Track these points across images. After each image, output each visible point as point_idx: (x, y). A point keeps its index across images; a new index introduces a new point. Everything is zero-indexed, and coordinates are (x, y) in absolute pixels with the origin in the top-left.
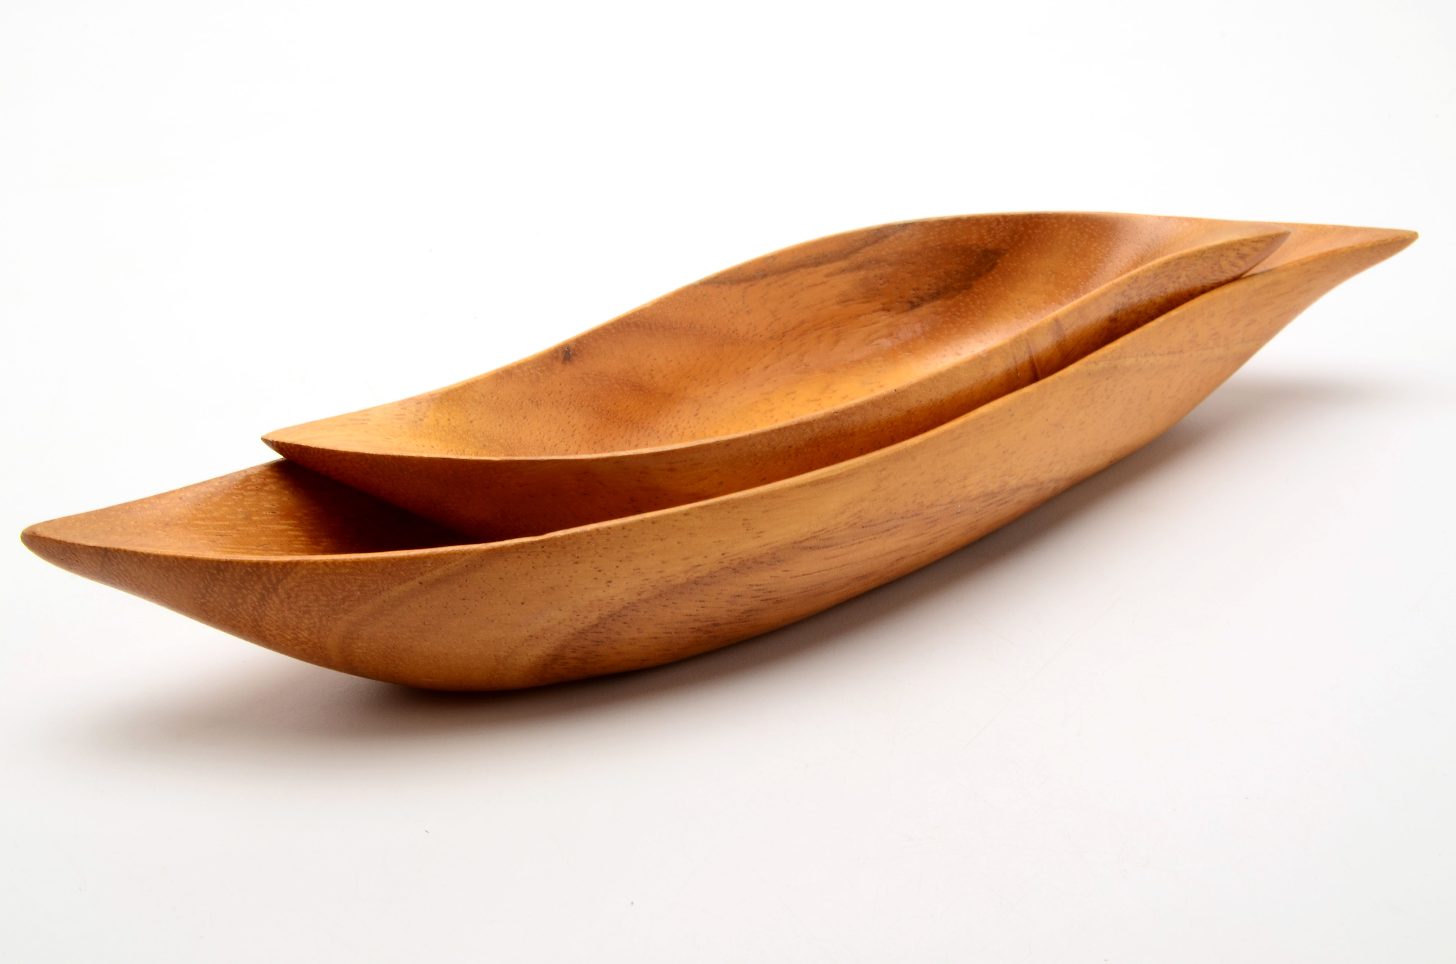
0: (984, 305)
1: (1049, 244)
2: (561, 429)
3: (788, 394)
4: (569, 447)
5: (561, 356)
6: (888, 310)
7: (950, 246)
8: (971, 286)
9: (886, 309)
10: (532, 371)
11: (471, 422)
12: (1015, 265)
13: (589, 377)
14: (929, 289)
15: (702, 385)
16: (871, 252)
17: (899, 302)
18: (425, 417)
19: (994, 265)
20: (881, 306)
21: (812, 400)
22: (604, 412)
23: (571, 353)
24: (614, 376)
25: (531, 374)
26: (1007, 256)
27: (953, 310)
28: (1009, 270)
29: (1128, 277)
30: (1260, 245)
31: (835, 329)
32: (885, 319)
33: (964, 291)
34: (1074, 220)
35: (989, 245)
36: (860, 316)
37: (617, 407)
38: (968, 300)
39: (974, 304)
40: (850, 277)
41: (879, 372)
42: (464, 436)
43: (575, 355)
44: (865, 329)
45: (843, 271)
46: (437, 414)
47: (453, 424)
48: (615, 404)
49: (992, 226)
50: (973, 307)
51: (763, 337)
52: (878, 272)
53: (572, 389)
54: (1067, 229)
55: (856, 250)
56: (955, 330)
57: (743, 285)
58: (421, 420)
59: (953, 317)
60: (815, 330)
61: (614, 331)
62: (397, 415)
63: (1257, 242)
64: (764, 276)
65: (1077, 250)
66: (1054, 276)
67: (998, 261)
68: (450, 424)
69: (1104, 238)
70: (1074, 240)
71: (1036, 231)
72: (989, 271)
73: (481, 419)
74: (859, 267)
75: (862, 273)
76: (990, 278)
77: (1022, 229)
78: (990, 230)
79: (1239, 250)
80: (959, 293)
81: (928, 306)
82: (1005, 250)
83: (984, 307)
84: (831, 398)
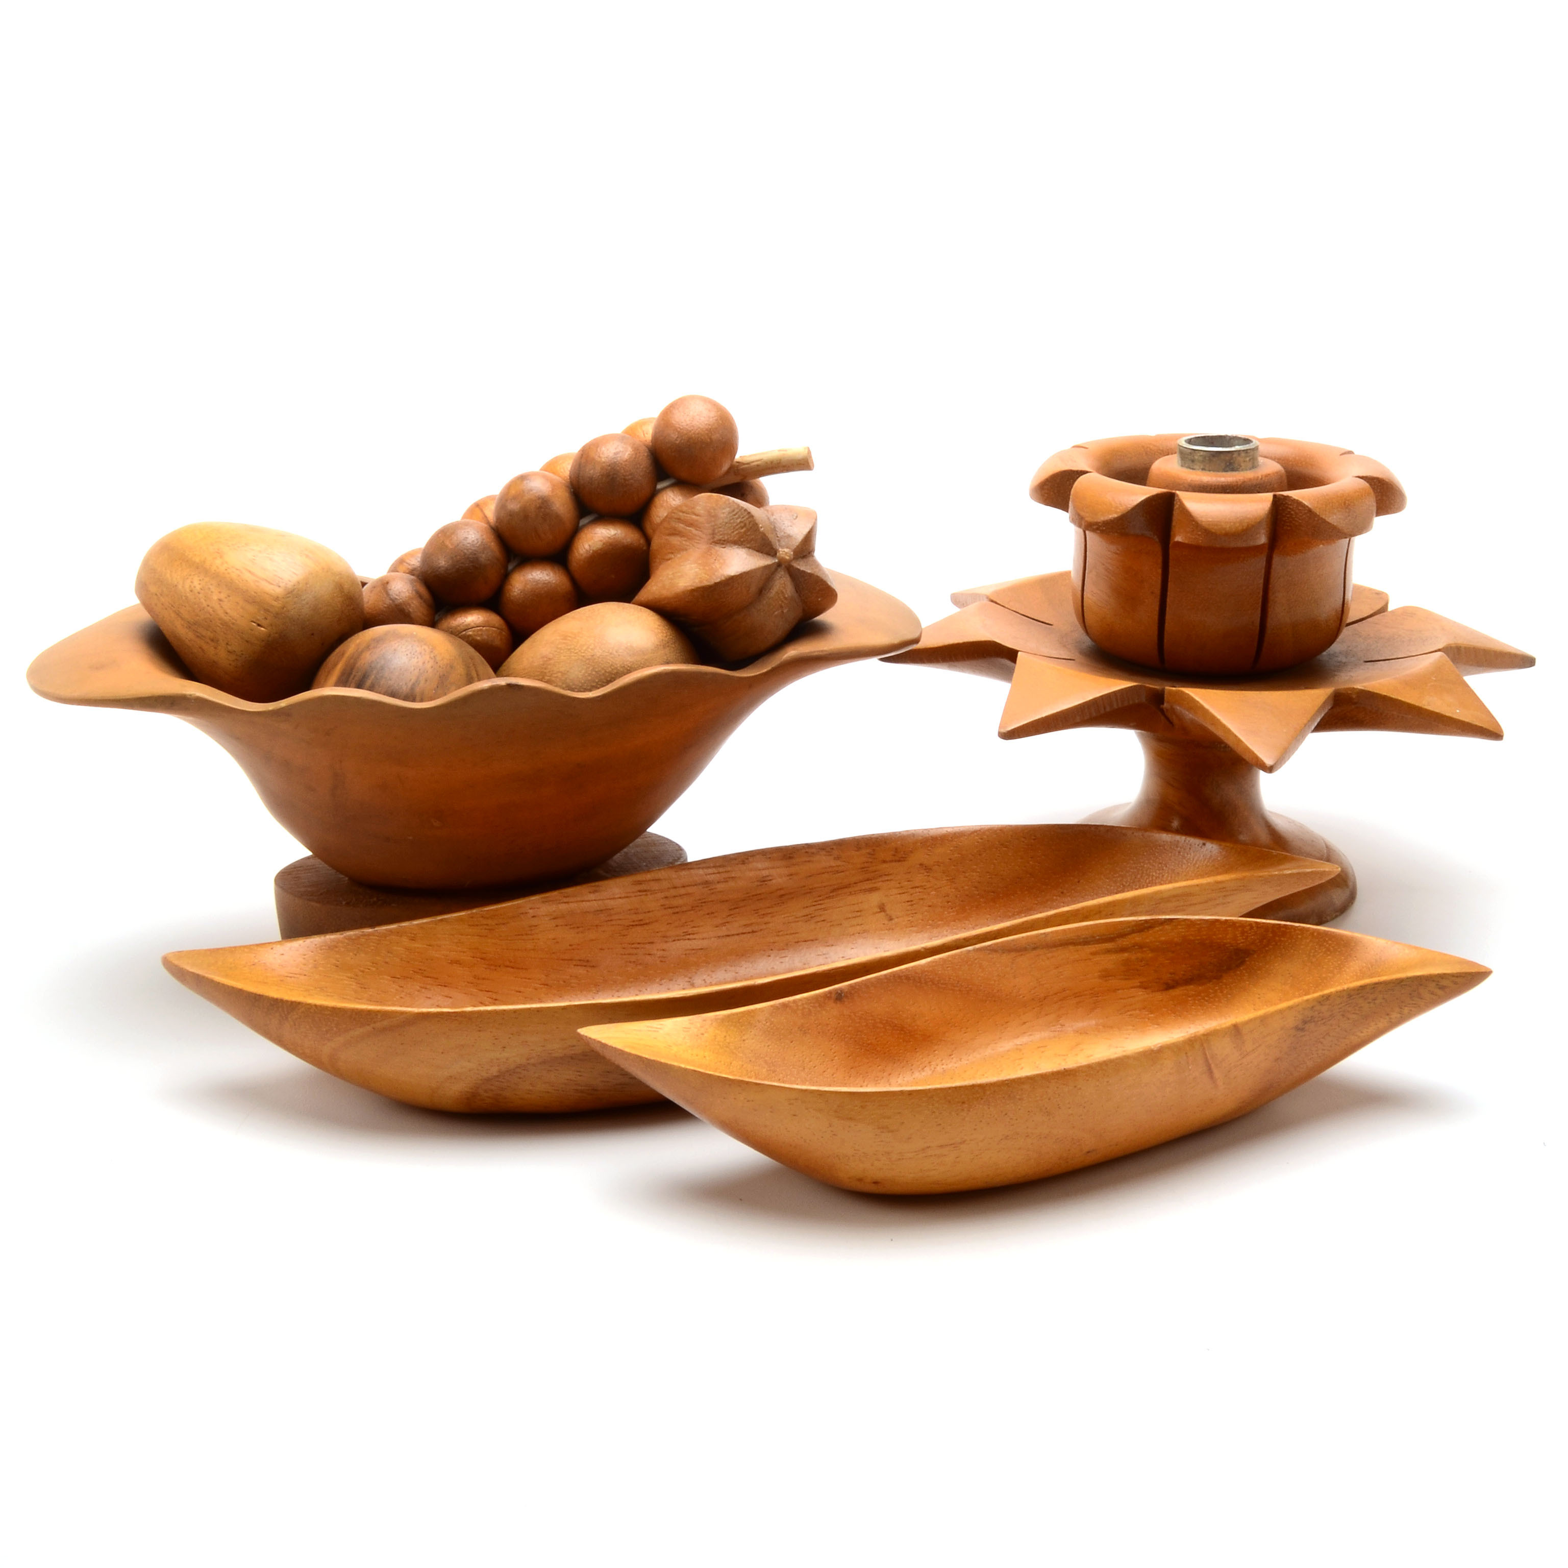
0: (1230, 994)
1: (1292, 951)
2: (823, 1054)
3: (1039, 1047)
4: (828, 1069)
5: (833, 996)
6: (1145, 988)
7: (1207, 942)
8: (1221, 976)
9: (1143, 986)
10: (806, 1006)
11: (744, 1040)
12: (1261, 964)
13: (855, 1015)
14: (1184, 975)
15: (961, 1031)
16: (1137, 938)
17: (1156, 983)
18: (706, 1032)
19: (1243, 963)
20: (1139, 984)
21: (1059, 1055)
22: (865, 1045)
23: (843, 995)
24: (880, 1017)
25: (804, 1008)
26: (1256, 956)
27: (1202, 995)
28: (1255, 968)
29: (1320, 996)
30: (1458, 980)
31: (1094, 998)
32: (1141, 994)
33: (1214, 980)
34: (1315, 934)
35: (1241, 945)
36: (1118, 990)
37: (878, 1041)
38: (1217, 988)
39: (1222, 992)
40: (1114, 957)
41: (1127, 1038)
42: (735, 1051)
43: (846, 997)
44: (1122, 1001)
45: (1108, 951)
46: (717, 1031)
47: (728, 1041)
48: (876, 1039)
49: (1245, 930)
50: (1220, 994)
51: (1025, 998)
52: (1139, 955)
53: (839, 1023)
54: (1308, 941)
55: (1122, 935)
56: (1202, 1011)
57: (1013, 954)
58: (703, 1034)
59: (1203, 1001)
60: (1075, 997)
61: (886, 981)
62: (685, 1028)
63: (1457, 977)
64: (1034, 949)
65: (1314, 960)
66: (1291, 978)
67: (1247, 959)
68: (725, 1040)
69: (1338, 953)
70: (1313, 951)
71: (1282, 939)
72: (1238, 966)
73: (753, 1039)
74: (1123, 950)
75: (1126, 955)
76: (1238, 972)
77: (1271, 935)
78: (1243, 933)
79: (1438, 982)
80: (1210, 981)
81: (1182, 988)
82: (1254, 951)
83: (1229, 996)
84: (1077, 1055)
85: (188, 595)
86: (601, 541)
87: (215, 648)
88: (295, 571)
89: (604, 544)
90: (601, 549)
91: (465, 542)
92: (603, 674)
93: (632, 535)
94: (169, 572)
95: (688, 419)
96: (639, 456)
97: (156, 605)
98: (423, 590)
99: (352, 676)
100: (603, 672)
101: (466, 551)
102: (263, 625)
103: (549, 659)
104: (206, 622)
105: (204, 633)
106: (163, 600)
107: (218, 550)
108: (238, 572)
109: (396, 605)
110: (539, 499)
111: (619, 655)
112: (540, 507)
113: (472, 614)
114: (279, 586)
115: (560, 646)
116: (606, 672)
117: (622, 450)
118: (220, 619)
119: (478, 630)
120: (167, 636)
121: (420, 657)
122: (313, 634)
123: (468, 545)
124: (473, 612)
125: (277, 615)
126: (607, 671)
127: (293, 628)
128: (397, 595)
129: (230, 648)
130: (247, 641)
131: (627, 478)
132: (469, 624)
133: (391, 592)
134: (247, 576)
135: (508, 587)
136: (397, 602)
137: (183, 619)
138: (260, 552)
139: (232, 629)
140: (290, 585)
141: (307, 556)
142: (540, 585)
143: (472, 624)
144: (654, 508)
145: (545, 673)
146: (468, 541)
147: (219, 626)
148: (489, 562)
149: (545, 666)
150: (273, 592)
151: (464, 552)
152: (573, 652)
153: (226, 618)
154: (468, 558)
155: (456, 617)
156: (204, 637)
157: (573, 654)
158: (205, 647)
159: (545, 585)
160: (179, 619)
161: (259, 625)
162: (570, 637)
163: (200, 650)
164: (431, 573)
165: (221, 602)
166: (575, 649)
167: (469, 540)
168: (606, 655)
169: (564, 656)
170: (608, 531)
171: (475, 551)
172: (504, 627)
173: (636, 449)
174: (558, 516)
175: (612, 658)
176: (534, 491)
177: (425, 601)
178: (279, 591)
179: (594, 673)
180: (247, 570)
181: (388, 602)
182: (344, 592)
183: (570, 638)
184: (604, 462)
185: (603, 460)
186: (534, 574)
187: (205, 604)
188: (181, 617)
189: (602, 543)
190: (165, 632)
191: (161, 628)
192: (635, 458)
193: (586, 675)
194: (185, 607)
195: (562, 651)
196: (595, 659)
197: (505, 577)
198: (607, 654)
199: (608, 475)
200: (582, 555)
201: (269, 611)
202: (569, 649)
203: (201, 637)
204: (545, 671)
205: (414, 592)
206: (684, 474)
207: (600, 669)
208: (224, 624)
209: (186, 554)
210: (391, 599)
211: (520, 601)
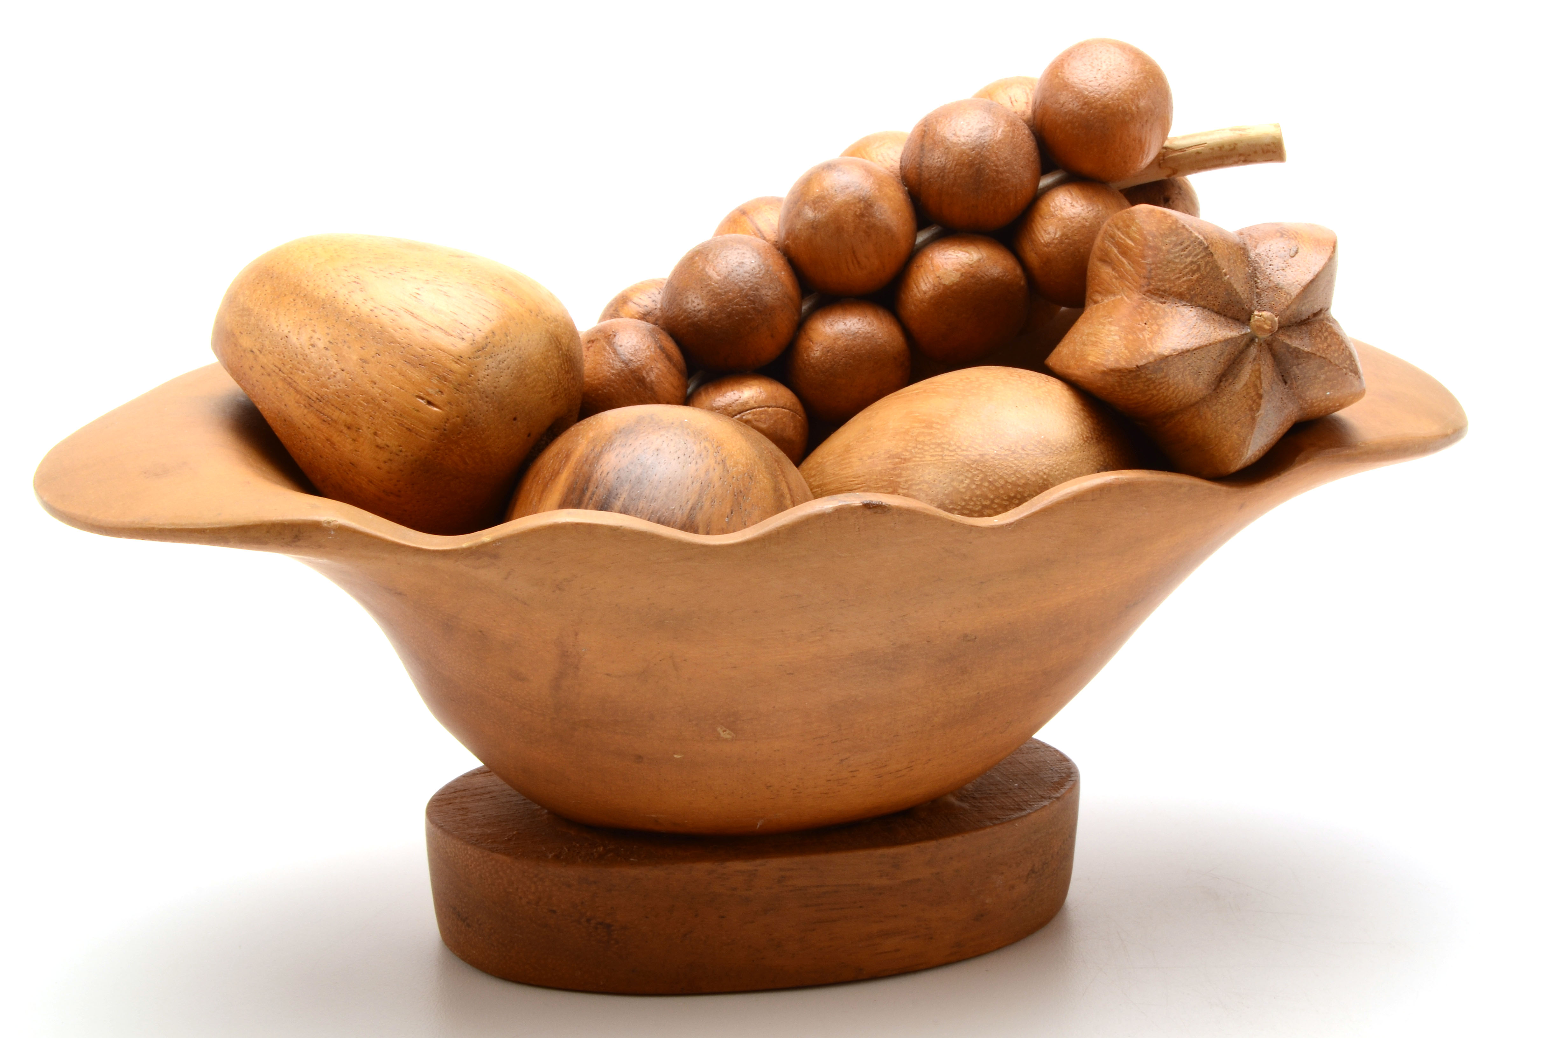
85: (307, 351)
86: (957, 270)
87: (354, 440)
88: (486, 314)
89: (962, 275)
90: (957, 284)
91: (741, 271)
92: (1002, 487)
93: (1005, 262)
94: (274, 314)
95: (1099, 76)
96: (1019, 135)
97: (251, 368)
98: (670, 346)
99: (588, 494)
100: (1002, 482)
101: (742, 284)
102: (436, 403)
103: (905, 459)
104: (339, 397)
105: (336, 414)
106: (262, 359)
107: (357, 278)
108: (392, 314)
109: (632, 372)
110: (860, 201)
111: (1028, 454)
112: (862, 215)
113: (750, 386)
114: (463, 339)
115: (921, 439)
116: (1007, 482)
117: (990, 124)
118: (363, 393)
119: (761, 413)
120: (270, 421)
121: (700, 461)
122: (515, 419)
123: (747, 275)
124: (752, 382)
125: (459, 387)
126: (1010, 481)
127: (486, 408)
128: (632, 355)
129: (379, 441)
130: (410, 430)
131: (1001, 169)
132: (747, 402)
133: (621, 350)
134: (407, 321)
135: (804, 343)
136: (631, 366)
137: (298, 392)
138: (427, 282)
139: (385, 408)
140: (479, 336)
141: (504, 290)
142: (859, 341)
143: (752, 403)
144: (1038, 218)
145: (899, 482)
146: (745, 269)
147: (361, 405)
148: (778, 302)
149: (897, 472)
150: (452, 348)
151: (739, 286)
152: (948, 449)
153: (376, 391)
154: (746, 295)
155: (723, 390)
156: (336, 422)
157: (946, 452)
158: (336, 438)
159: (866, 341)
160: (291, 390)
161: (429, 403)
162: (938, 423)
163: (327, 444)
164: (683, 320)
165: (365, 365)
166: (950, 445)
167: (747, 267)
168: (1007, 455)
169: (932, 456)
170: (967, 255)
171: (757, 283)
172: (799, 407)
173: (1012, 124)
174: (888, 230)
175: (1016, 459)
176: (852, 189)
177: (675, 365)
178: (461, 346)
179: (986, 484)
180: (407, 311)
181: (618, 365)
182: (561, 349)
183: (939, 427)
184: (964, 144)
185: (963, 140)
186: (849, 323)
187: (336, 368)
188: (295, 389)
189: (959, 274)
190: (265, 414)
191: (260, 407)
192: (1013, 137)
193: (974, 486)
194: (303, 372)
195: (926, 448)
196: (987, 460)
197: (801, 325)
198: (1007, 452)
199: (971, 164)
200: (925, 293)
201: (446, 380)
202: (939, 444)
203: (330, 422)
204: (898, 480)
205: (658, 350)
206: (1087, 165)
207: (996, 477)
208: (371, 400)
209: (303, 285)
210: (623, 362)
211: (827, 366)
